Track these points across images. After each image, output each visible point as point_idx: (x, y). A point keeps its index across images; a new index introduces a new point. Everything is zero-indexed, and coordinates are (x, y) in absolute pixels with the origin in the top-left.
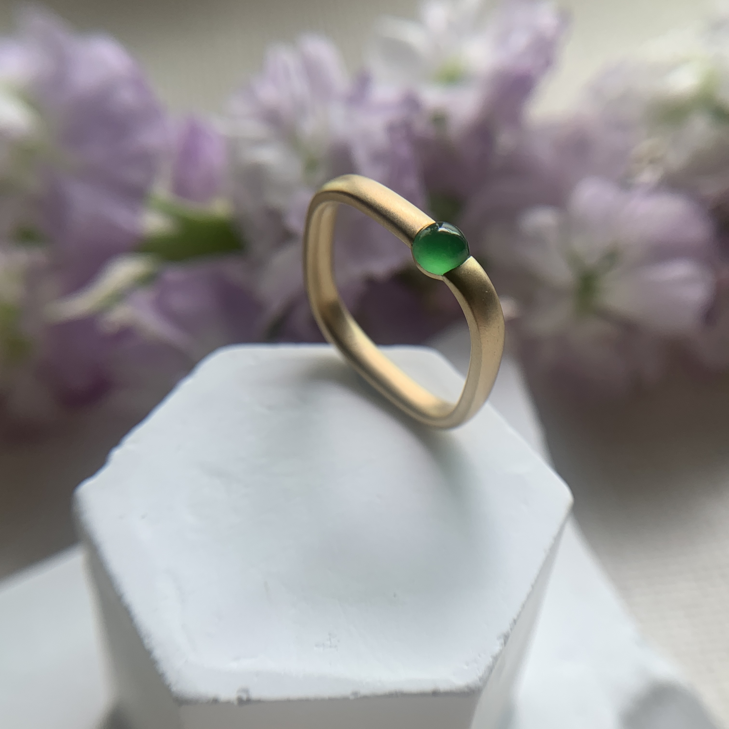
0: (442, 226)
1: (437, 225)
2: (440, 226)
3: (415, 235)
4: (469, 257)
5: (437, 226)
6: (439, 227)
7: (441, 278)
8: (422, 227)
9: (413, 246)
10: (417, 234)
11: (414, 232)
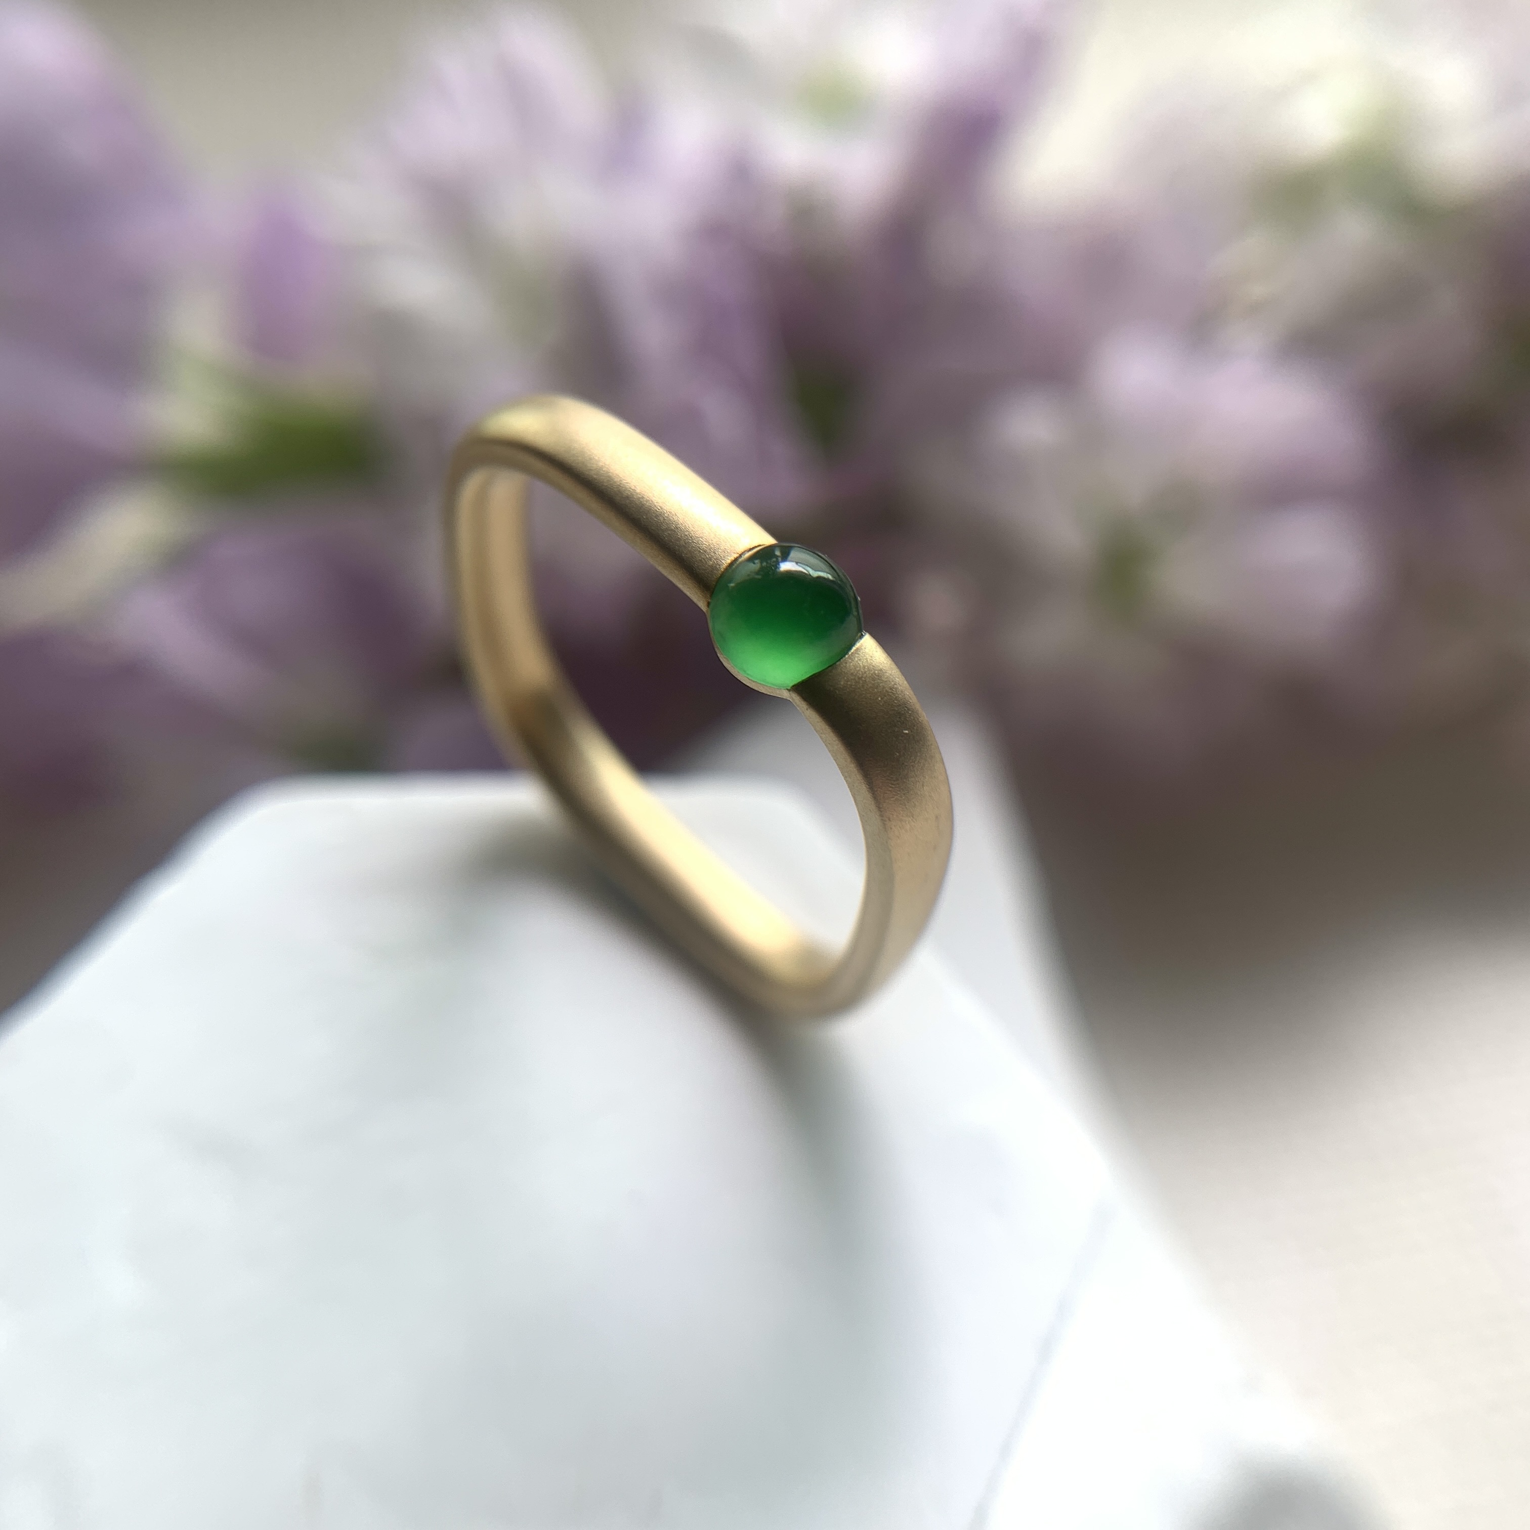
0: (789, 558)
1: (778, 553)
2: (785, 557)
3: (715, 577)
4: (861, 637)
5: (777, 557)
6: (780, 559)
7: (786, 695)
8: (736, 556)
9: (711, 606)
10: (723, 574)
11: (714, 568)
